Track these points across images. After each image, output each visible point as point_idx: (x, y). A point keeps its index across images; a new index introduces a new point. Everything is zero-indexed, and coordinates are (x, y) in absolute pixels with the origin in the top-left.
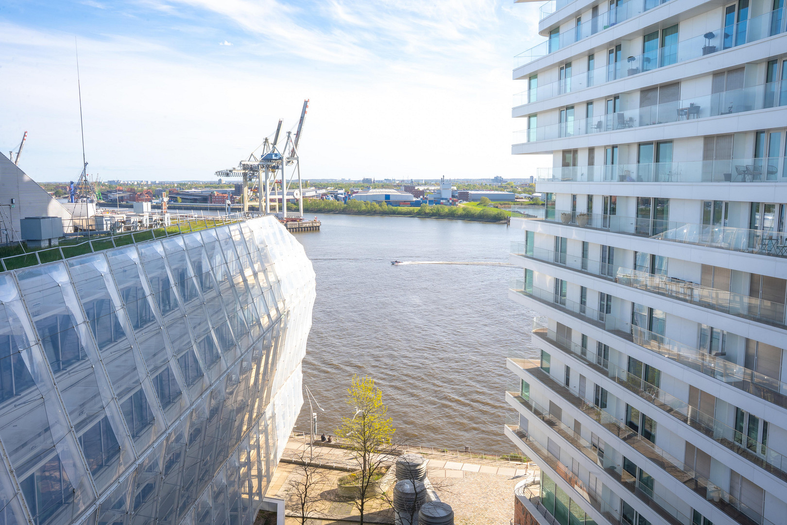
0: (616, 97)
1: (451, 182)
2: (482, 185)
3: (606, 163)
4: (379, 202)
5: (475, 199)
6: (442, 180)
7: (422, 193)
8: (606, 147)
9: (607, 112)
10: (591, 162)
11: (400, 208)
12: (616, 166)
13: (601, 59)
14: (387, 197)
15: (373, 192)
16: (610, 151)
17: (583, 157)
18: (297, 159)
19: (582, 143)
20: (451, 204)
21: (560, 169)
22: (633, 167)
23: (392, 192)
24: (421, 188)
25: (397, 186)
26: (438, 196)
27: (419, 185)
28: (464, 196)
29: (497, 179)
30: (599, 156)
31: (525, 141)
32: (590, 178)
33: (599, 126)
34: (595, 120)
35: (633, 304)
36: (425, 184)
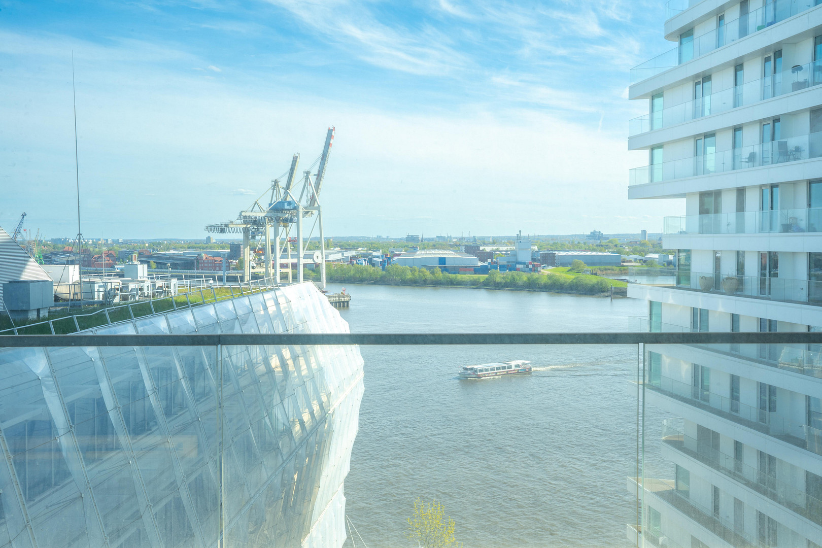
0: (776, 120)
1: (530, 240)
2: (574, 243)
3: (762, 208)
4: (430, 268)
5: (564, 262)
6: (519, 238)
7: (491, 255)
8: (761, 187)
9: (762, 141)
10: (741, 207)
11: (459, 277)
12: (778, 212)
13: (753, 70)
14: (442, 261)
15: (421, 254)
16: (767, 192)
17: (729, 202)
18: (318, 208)
19: (728, 181)
20: (531, 270)
21: (696, 217)
22: (801, 213)
23: (448, 254)
24: (488, 249)
25: (455, 246)
26: (512, 259)
27: (484, 244)
28: (549, 259)
29: (595, 235)
30: (752, 200)
31: (646, 180)
32: (740, 228)
33: (752, 158)
34: (745, 152)
35: (808, 398)
36: (494, 243)
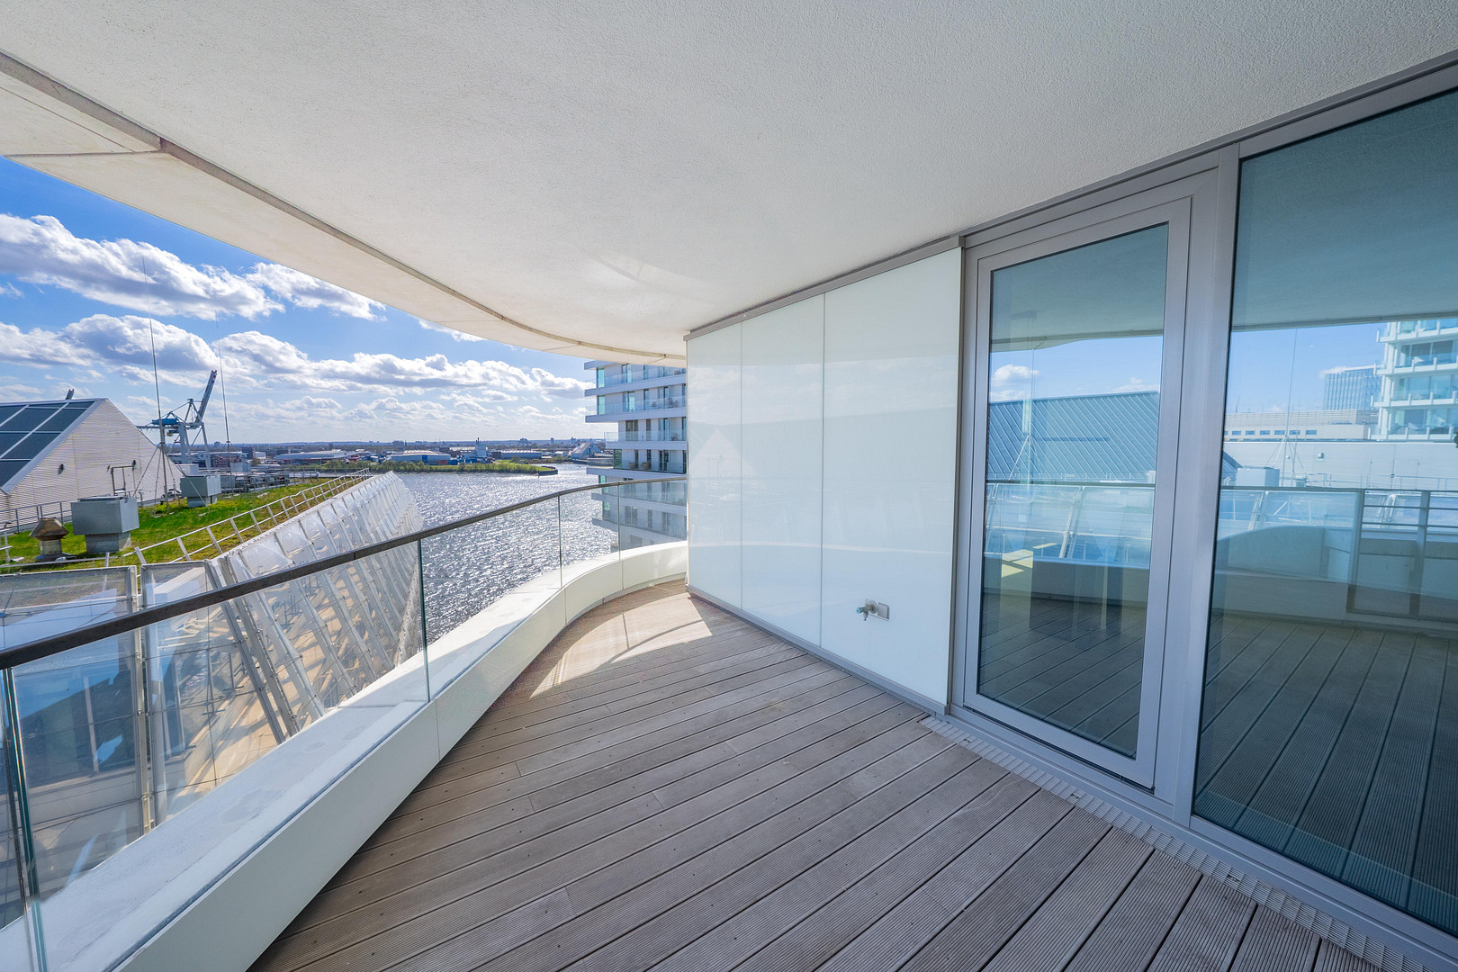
0: (665, 388)
1: (485, 444)
2: (510, 445)
3: (659, 429)
4: (416, 462)
5: (507, 457)
6: (478, 442)
7: (458, 452)
8: (659, 419)
9: (659, 396)
10: (648, 428)
11: (439, 467)
12: (667, 431)
14: (425, 457)
15: (407, 453)
16: (662, 421)
17: (642, 426)
19: (641, 417)
20: (487, 462)
21: (625, 433)
22: (679, 432)
23: (428, 452)
24: (455, 449)
25: (432, 446)
26: (475, 455)
27: (452, 446)
28: (497, 456)
29: (523, 441)
30: (654, 425)
31: (593, 413)
32: (649, 438)
33: (654, 405)
34: (651, 402)
36: (458, 446)
